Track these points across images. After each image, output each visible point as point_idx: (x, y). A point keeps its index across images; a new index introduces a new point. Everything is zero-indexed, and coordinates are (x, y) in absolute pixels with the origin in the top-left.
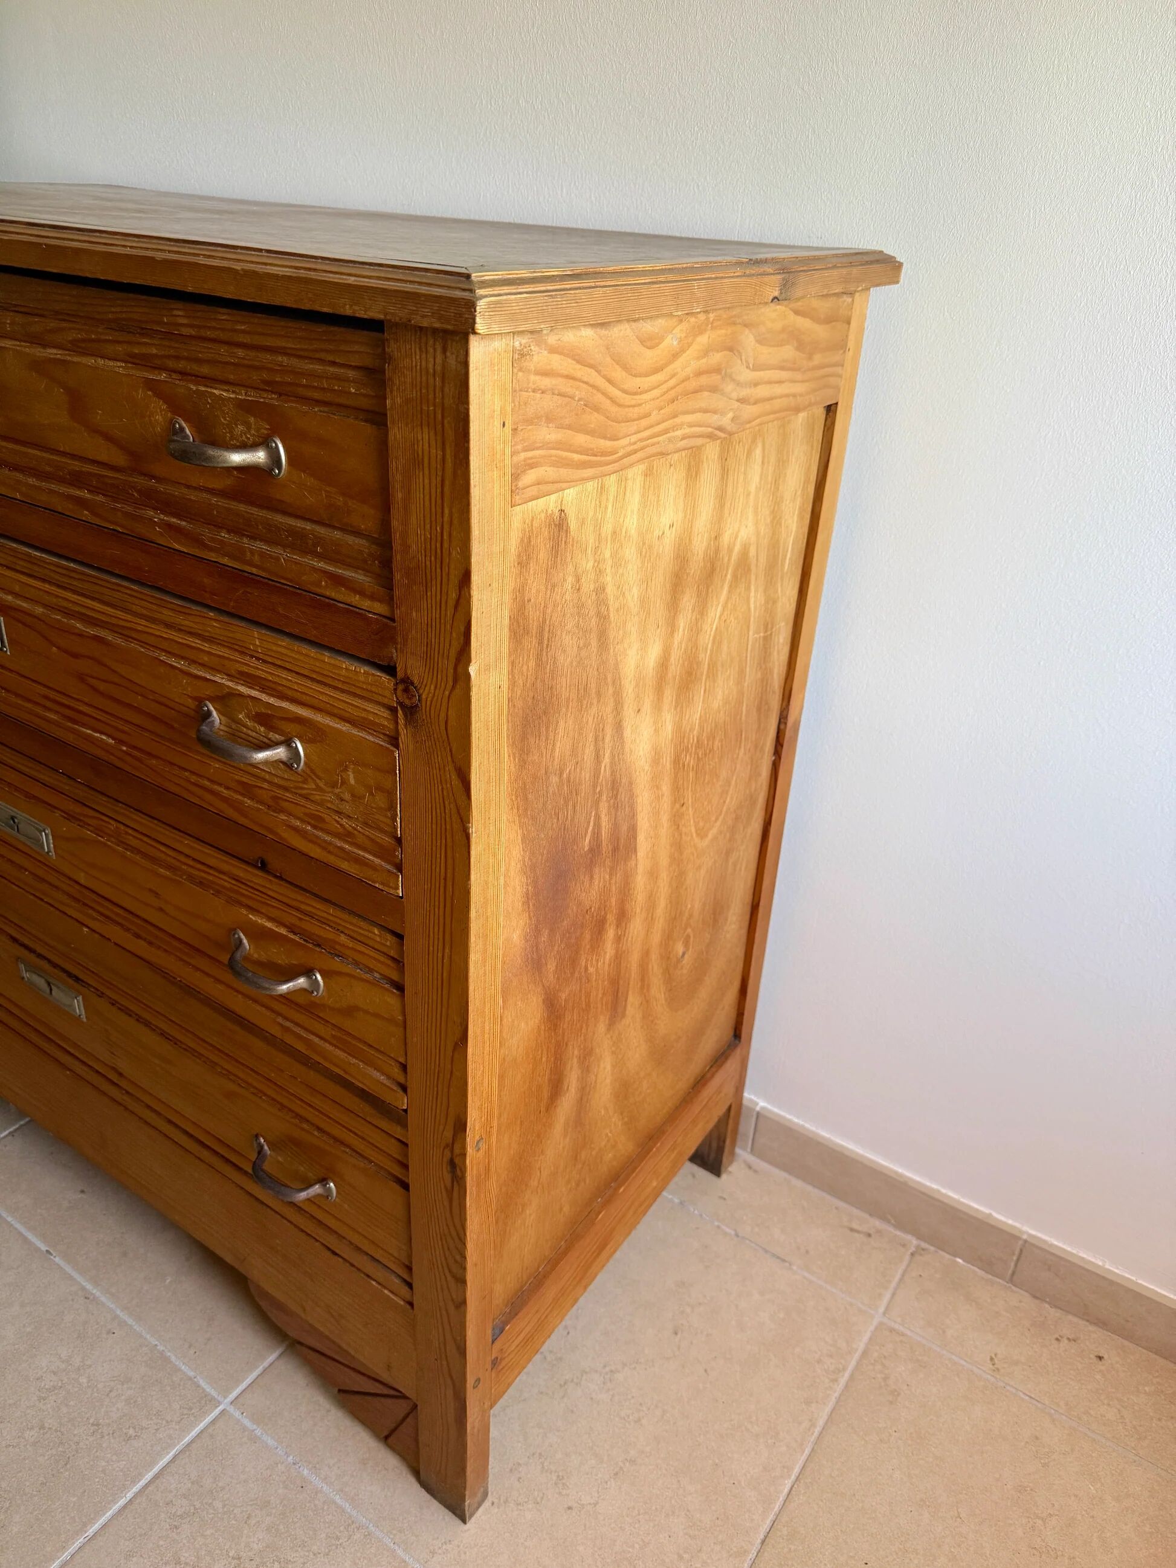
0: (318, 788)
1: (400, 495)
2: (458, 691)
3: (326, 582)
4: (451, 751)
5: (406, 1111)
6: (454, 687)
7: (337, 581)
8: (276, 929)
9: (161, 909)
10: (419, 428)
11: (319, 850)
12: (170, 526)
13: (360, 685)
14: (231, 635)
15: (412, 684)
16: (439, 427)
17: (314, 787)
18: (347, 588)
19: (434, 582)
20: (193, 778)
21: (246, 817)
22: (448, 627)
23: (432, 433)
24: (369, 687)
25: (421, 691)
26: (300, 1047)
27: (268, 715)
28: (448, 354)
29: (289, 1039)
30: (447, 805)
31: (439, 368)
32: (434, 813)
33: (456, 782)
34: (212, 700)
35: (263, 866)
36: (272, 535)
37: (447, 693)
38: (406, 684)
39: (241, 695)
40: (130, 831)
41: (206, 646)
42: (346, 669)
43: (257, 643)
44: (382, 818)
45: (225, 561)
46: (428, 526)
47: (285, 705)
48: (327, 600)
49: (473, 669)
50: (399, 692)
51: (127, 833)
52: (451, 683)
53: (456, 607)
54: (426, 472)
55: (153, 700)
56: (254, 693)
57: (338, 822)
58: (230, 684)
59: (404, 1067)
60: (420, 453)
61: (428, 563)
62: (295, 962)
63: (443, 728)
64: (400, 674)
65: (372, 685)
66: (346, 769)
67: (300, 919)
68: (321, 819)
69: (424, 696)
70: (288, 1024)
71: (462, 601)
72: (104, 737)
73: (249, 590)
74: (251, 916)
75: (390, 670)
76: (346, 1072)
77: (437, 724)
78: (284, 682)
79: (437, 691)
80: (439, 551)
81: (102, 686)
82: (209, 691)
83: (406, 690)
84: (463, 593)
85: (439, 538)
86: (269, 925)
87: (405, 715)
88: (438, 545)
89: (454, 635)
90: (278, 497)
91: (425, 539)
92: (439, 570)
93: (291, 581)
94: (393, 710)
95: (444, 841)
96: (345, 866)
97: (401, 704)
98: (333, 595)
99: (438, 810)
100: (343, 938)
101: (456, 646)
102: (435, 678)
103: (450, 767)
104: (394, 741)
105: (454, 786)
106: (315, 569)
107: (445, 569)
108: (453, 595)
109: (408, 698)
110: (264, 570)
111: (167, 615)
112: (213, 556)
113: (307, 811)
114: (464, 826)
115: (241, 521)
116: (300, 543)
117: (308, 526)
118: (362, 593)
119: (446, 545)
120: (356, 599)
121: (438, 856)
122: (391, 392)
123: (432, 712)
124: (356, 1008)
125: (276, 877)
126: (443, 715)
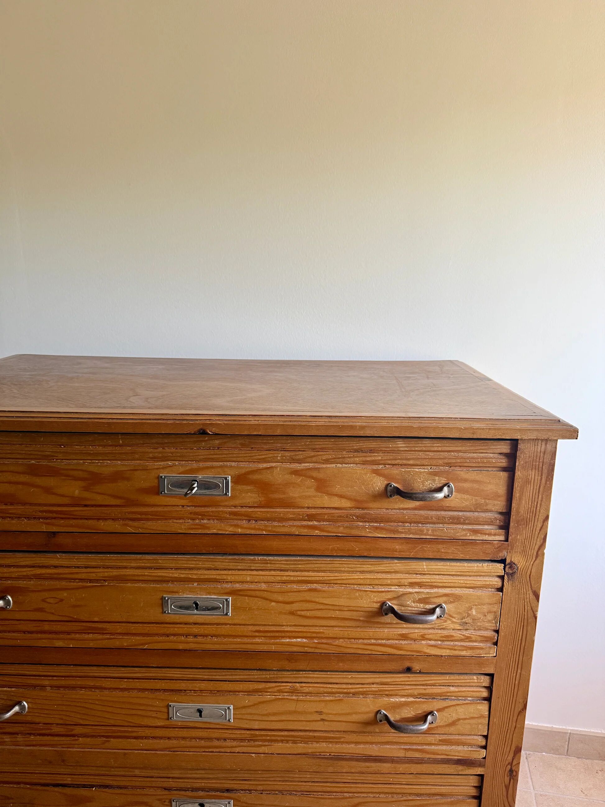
0: (453, 622)
1: (518, 495)
2: (537, 561)
3: (470, 534)
4: (531, 585)
5: (484, 758)
6: (535, 560)
7: (475, 532)
8: (409, 700)
9: (323, 720)
10: (531, 471)
11: (448, 651)
12: (377, 528)
13: (485, 571)
14: (409, 567)
15: (514, 564)
16: (540, 469)
17: (450, 622)
18: (481, 534)
19: (530, 523)
20: (366, 641)
21: (401, 650)
22: (536, 538)
23: (537, 472)
24: (490, 571)
25: (518, 565)
26: (417, 755)
27: (426, 598)
28: (547, 445)
29: (410, 754)
30: (526, 607)
31: (543, 450)
32: (519, 613)
33: (532, 596)
34: (390, 600)
35: (409, 670)
36: (441, 520)
37: (532, 563)
38: (512, 565)
39: (410, 593)
40: (304, 685)
41: (389, 576)
42: (477, 566)
43: (425, 567)
44: (490, 624)
45: (411, 536)
46: (530, 503)
47: (435, 590)
48: (471, 541)
49: (545, 551)
50: (507, 569)
51: (302, 687)
52: (534, 559)
53: (540, 530)
54: (532, 484)
55: (347, 611)
56: (417, 590)
57: (461, 634)
58: (401, 590)
59: (486, 737)
60: (530, 479)
61: (528, 517)
62: (420, 712)
63: (528, 577)
64: (508, 561)
65: (491, 569)
66: (471, 609)
67: (425, 689)
68: (452, 636)
69: (520, 568)
70: (407, 747)
71: (544, 527)
72: (299, 640)
73: (424, 546)
74: (391, 700)
75: (503, 561)
76: (447, 755)
77: (525, 577)
78: (438, 581)
79: (527, 563)
80: (534, 511)
81: (308, 614)
82: (390, 596)
83: (511, 567)
84: (544, 524)
85: (535, 506)
86: (403, 699)
87: (508, 577)
88: (535, 509)
89: (538, 540)
90: (448, 505)
91: (528, 508)
92: (533, 518)
93: (449, 537)
94: (502, 578)
95: (522, 624)
96: (464, 653)
97: (508, 574)
98: (473, 538)
99: (521, 612)
100: (452, 689)
101: (539, 543)
102: (526, 559)
103: (530, 592)
104: (501, 590)
105: (531, 600)
106: (464, 530)
107: (537, 517)
108: (540, 525)
109: (511, 570)
110: (434, 535)
111: (366, 567)
112: (403, 536)
113: (443, 635)
114: (534, 614)
115: (422, 518)
116: (456, 521)
117: (461, 514)
118: (490, 534)
119: (538, 508)
120: (486, 537)
121: (519, 631)
122: (519, 460)
123: (523, 573)
124: (459, 720)
125: (417, 673)
126: (529, 572)
